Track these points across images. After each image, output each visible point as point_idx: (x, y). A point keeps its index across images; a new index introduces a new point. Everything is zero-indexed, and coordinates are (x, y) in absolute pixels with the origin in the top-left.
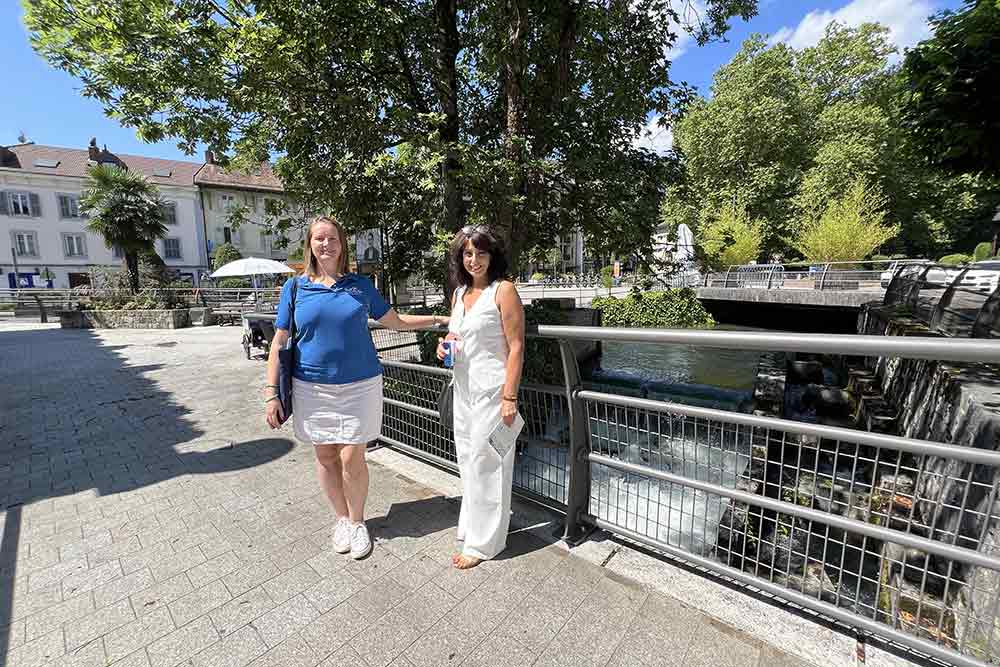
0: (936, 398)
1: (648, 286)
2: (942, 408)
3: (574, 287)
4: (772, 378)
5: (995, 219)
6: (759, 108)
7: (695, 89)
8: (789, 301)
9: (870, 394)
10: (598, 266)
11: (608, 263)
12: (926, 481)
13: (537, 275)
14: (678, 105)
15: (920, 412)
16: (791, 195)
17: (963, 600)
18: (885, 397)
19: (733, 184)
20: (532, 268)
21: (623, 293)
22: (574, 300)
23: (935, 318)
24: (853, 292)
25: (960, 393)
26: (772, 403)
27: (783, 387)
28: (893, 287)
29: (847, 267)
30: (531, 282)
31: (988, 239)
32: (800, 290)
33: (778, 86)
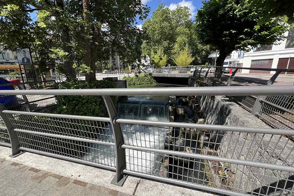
0: (209, 99)
1: (140, 73)
2: (210, 102)
3: (118, 74)
4: (172, 97)
5: (208, 57)
6: (163, 24)
7: (150, 8)
8: (173, 76)
9: (193, 99)
10: (124, 67)
11: (127, 66)
12: (208, 119)
13: (105, 70)
14: (145, 13)
15: (205, 102)
16: (172, 49)
17: (220, 149)
18: (196, 99)
19: (158, 45)
20: (103, 68)
21: (132, 75)
22: (117, 78)
23: (205, 79)
24: (186, 74)
25: (215, 97)
26: (173, 104)
27: (175, 99)
28: (195, 72)
29: (185, 67)
30: (103, 72)
31: (207, 62)
32: (175, 73)
33: (167, 19)
